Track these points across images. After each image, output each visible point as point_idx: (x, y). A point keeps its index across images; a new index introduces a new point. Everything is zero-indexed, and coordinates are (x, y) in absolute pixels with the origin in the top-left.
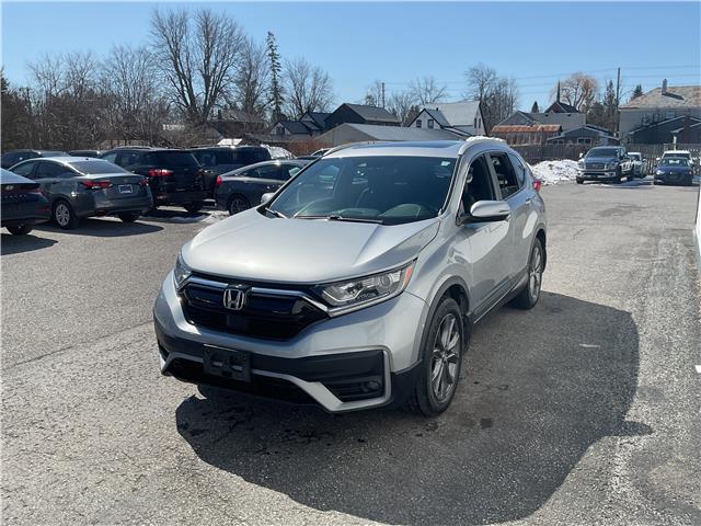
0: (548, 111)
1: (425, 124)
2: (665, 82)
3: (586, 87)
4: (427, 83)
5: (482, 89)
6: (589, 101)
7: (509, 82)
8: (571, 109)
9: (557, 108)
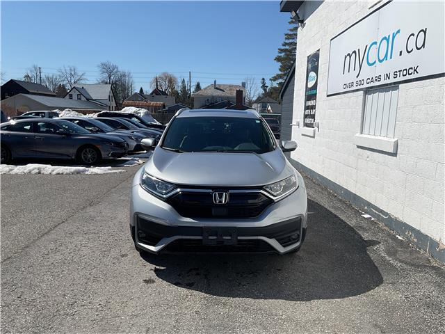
0: (152, 94)
1: (75, 97)
2: (215, 82)
3: (170, 81)
4: (71, 70)
5: (110, 77)
6: (172, 89)
7: (127, 74)
8: (164, 93)
9: (157, 92)
